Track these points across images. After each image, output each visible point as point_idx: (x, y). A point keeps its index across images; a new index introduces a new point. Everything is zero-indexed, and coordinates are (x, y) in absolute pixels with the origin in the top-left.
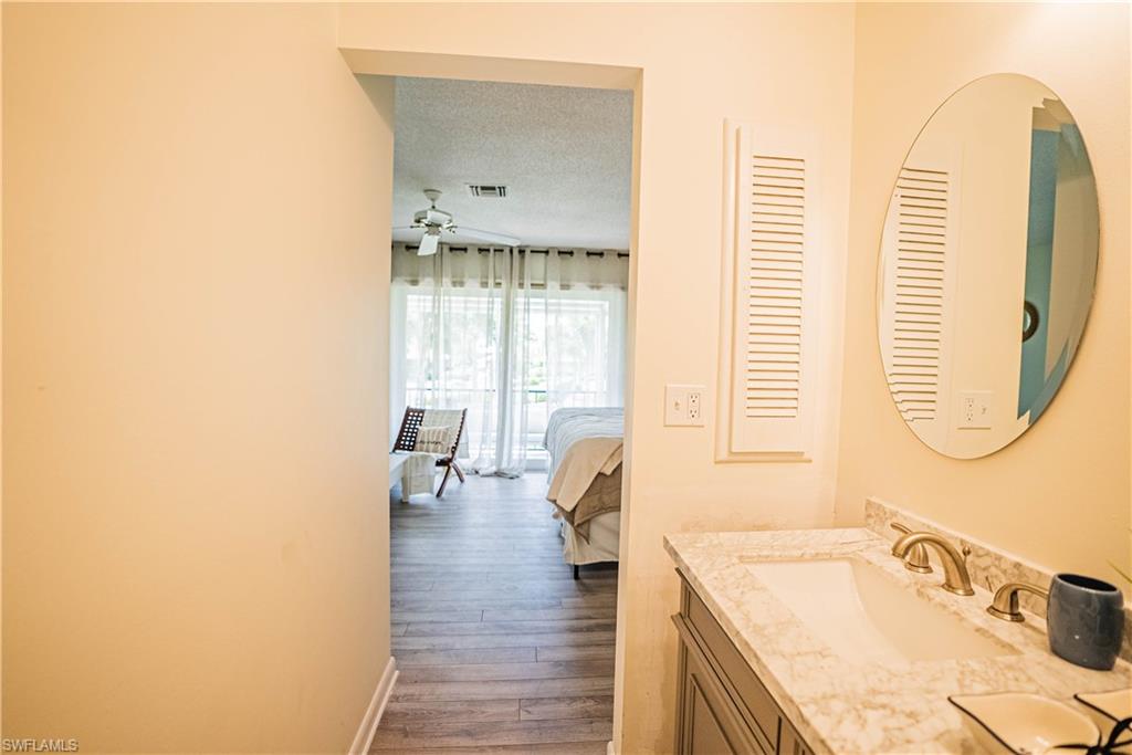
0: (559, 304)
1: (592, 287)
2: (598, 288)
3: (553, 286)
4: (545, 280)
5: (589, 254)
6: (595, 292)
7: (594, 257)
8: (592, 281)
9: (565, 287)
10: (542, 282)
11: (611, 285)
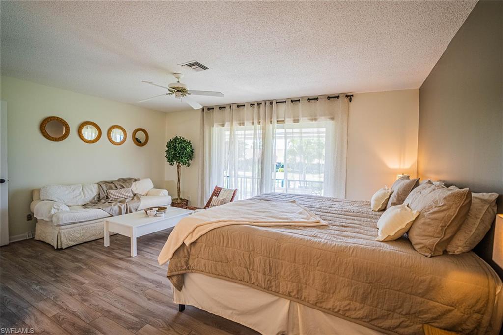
0: (301, 133)
1: (312, 120)
2: (316, 119)
3: (289, 121)
4: (285, 118)
5: (309, 99)
6: (314, 122)
7: (313, 101)
8: (312, 116)
9: (296, 121)
10: (283, 119)
11: (323, 118)
